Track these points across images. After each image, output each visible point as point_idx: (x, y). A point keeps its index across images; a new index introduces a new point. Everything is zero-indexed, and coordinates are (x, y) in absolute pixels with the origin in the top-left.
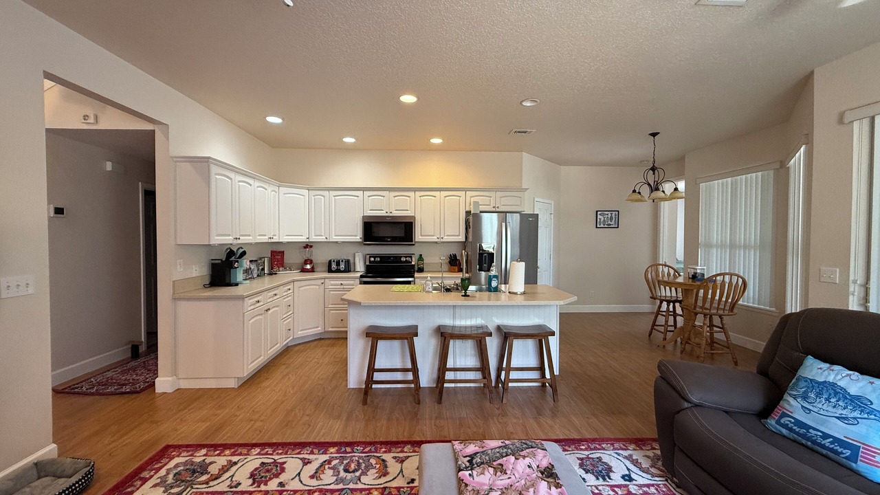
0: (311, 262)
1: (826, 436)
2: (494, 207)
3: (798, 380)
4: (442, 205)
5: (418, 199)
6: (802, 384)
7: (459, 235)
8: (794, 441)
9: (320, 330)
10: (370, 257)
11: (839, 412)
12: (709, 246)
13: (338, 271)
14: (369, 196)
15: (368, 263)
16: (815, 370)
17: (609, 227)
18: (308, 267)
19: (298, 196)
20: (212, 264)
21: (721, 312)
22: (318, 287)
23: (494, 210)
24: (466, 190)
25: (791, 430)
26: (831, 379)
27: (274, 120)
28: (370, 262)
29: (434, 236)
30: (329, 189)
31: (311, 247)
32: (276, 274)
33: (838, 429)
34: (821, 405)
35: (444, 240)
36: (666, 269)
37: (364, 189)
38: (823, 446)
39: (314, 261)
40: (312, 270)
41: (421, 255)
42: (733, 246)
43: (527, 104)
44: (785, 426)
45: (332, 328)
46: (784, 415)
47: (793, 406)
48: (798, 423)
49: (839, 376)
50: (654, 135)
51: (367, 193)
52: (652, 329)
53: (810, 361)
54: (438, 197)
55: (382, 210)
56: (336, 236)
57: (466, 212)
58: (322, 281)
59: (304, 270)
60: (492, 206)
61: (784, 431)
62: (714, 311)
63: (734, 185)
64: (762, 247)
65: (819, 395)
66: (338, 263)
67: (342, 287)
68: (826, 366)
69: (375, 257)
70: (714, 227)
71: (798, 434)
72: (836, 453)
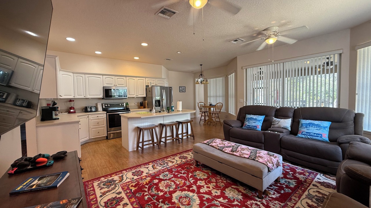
0: (74, 109)
1: (252, 126)
2: (156, 84)
3: (246, 118)
4: (137, 83)
5: (127, 80)
6: (247, 119)
7: (144, 95)
8: (248, 129)
9: (87, 138)
10: (105, 105)
11: (253, 122)
12: (210, 97)
13: (91, 111)
14: (105, 78)
15: (104, 107)
16: (248, 116)
17: (183, 92)
18: (72, 111)
19: (68, 76)
20: (42, 109)
21: (217, 113)
22: (86, 119)
23: (155, 85)
24: (146, 78)
25: (247, 127)
26: (251, 117)
27: (71, 39)
28: (105, 107)
29: (134, 95)
30: (85, 74)
31: (73, 101)
32: (57, 115)
33: (254, 124)
34: (251, 121)
35: (138, 96)
36: (202, 103)
37: (103, 75)
38: (252, 128)
39: (75, 108)
40: (74, 112)
41: (127, 103)
42: (216, 96)
43: (179, 53)
44: (246, 127)
45: (93, 137)
46: (246, 125)
47: (247, 123)
48: (248, 126)
49: (252, 116)
50: (201, 65)
51: (104, 77)
52: (200, 120)
53: (247, 115)
54: (135, 80)
55: (112, 84)
56: (89, 95)
57: (146, 86)
58: (88, 116)
59: (70, 112)
60: (155, 84)
61: (246, 128)
62: (216, 113)
63: (216, 80)
64: (223, 96)
65: (250, 120)
66: (91, 108)
67: (98, 118)
68: (250, 115)
69: (107, 105)
70: (212, 92)
71: (248, 127)
72: (254, 128)
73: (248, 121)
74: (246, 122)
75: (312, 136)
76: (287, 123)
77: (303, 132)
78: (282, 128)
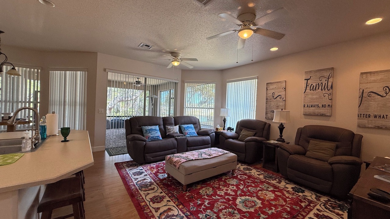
1: (156, 137)
8: (152, 141)
11: (155, 132)
16: (147, 128)
25: (151, 139)
26: (150, 128)
33: (157, 135)
38: (156, 139)
44: (150, 139)
46: (149, 137)
48: (152, 137)
61: (150, 140)
71: (152, 139)
72: (158, 138)
73: (150, 133)
74: (149, 134)
75: (192, 134)
76: (176, 129)
77: (188, 133)
78: (176, 133)
